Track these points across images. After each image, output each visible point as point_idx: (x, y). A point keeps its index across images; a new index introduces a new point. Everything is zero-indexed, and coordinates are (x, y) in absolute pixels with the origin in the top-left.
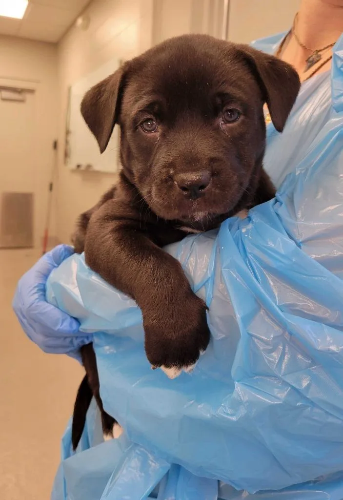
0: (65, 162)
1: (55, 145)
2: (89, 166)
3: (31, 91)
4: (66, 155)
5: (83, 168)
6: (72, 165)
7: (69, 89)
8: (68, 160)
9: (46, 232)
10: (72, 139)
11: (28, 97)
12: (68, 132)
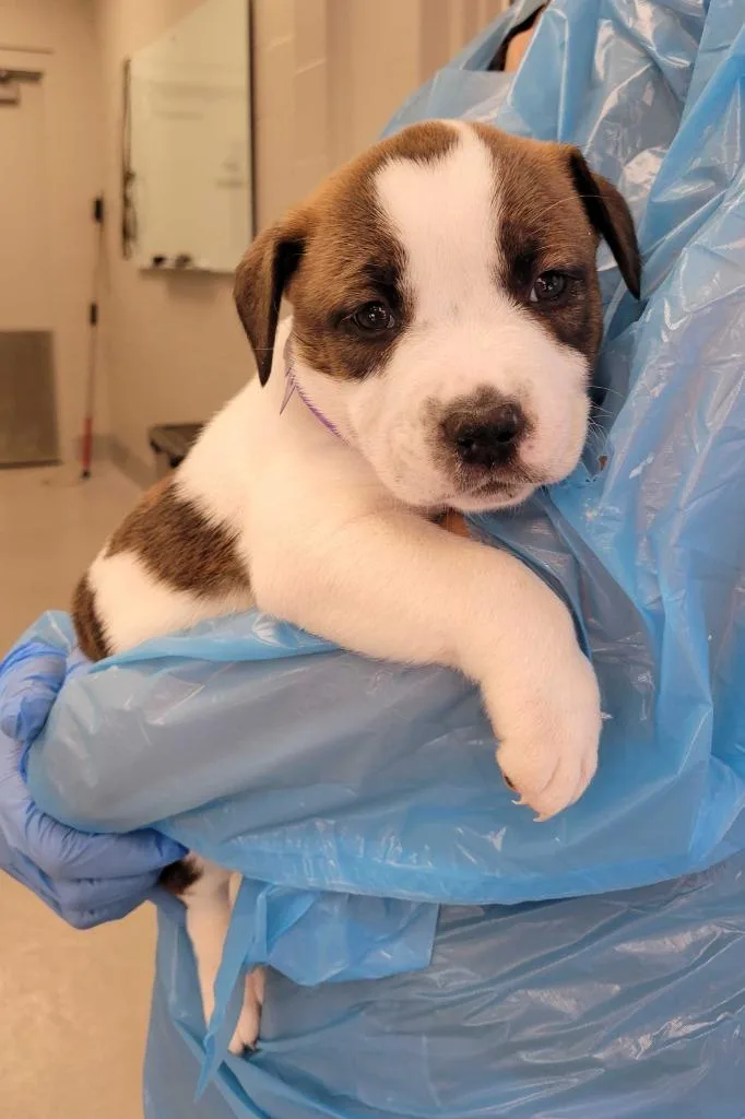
0: (126, 254)
1: (99, 210)
2: (184, 260)
3: (34, 77)
4: (127, 233)
5: (168, 264)
6: (143, 257)
7: (126, 67)
8: (132, 245)
9: (89, 423)
10: (138, 191)
11: (25, 90)
12: (128, 177)
